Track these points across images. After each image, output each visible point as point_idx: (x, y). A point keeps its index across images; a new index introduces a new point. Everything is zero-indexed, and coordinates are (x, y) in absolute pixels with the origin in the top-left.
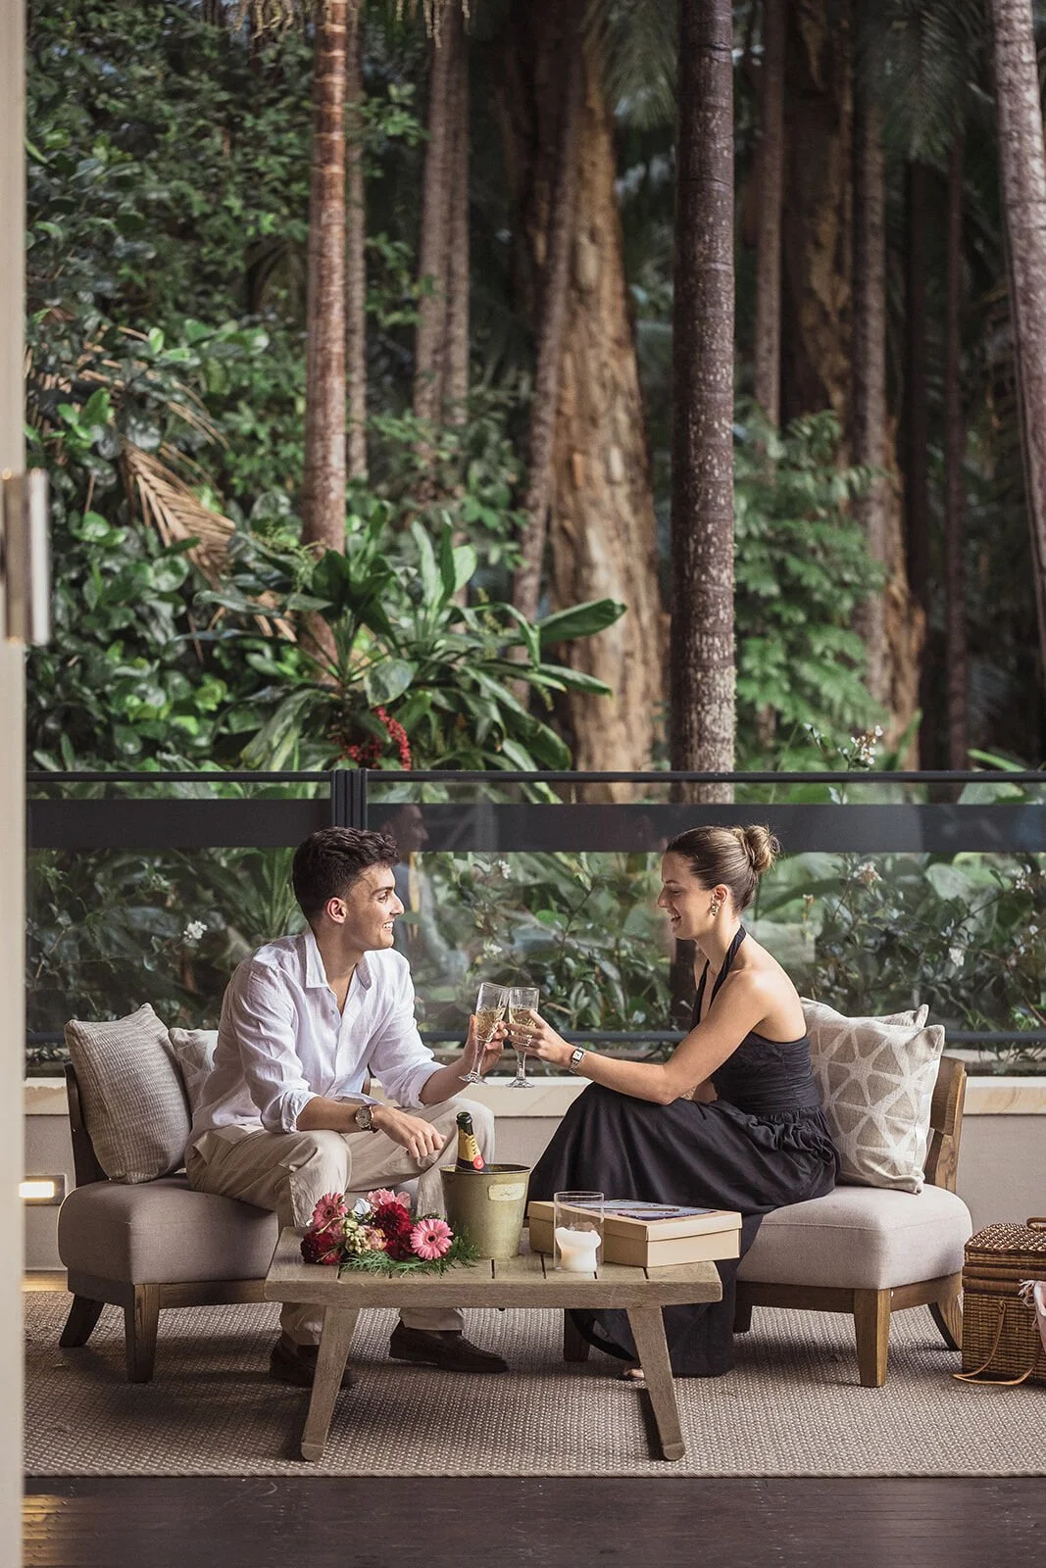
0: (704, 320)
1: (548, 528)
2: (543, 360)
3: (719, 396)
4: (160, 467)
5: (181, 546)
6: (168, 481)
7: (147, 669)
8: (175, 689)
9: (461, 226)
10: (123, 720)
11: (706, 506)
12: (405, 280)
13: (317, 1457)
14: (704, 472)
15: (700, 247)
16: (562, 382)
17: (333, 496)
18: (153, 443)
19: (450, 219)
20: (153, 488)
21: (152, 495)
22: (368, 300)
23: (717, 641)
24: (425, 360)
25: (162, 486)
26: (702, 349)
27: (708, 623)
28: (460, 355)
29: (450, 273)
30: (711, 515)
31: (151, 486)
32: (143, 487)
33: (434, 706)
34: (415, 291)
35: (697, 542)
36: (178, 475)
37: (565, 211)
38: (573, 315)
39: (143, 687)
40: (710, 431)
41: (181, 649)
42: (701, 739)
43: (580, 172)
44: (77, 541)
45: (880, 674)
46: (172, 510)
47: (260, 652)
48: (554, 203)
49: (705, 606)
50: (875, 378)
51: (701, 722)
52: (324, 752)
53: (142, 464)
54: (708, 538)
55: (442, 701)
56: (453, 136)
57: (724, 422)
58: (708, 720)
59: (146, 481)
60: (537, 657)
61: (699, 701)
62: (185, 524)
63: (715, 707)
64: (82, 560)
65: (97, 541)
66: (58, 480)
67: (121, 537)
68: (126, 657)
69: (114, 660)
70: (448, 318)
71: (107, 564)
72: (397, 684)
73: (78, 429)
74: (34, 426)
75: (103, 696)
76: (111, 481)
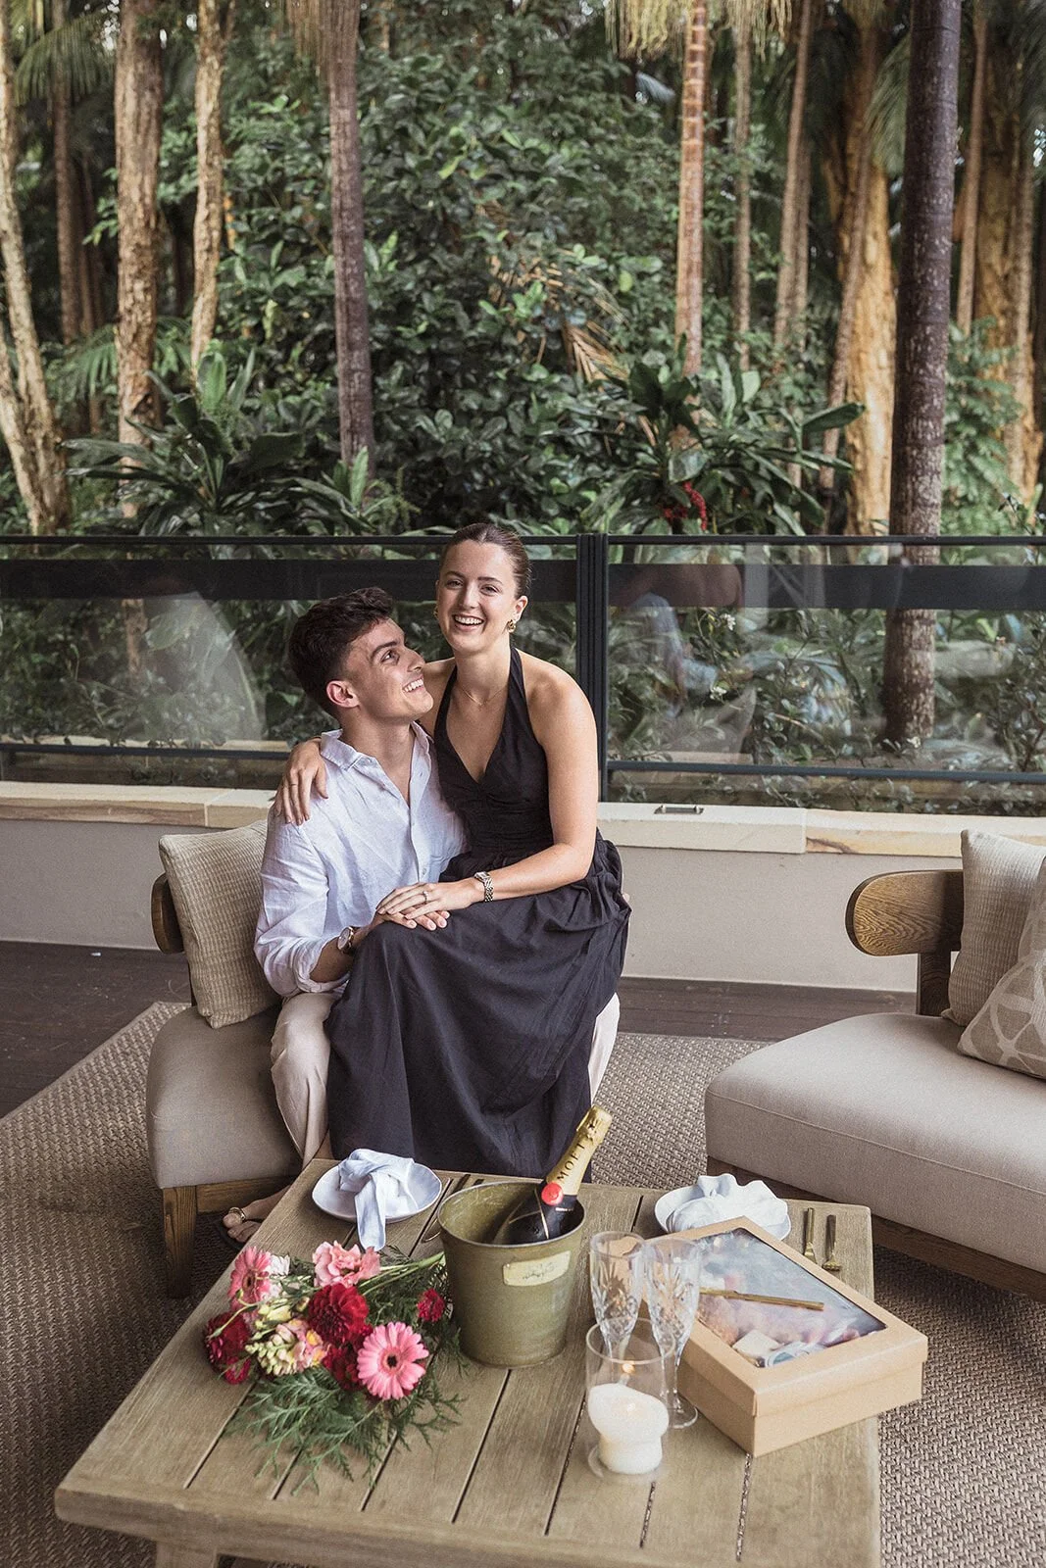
0: (930, 151)
1: (846, 393)
2: (845, 303)
3: (941, 218)
4: (587, 336)
6: (596, 347)
7: (571, 463)
8: (589, 474)
9: (804, 232)
10: (550, 493)
11: (925, 312)
12: (768, 254)
14: (924, 282)
15: (929, 89)
16: (855, 315)
17: (693, 353)
18: (581, 321)
19: (797, 227)
21: (582, 354)
22: (750, 266)
23: (931, 424)
24: (781, 300)
25: (589, 349)
26: (928, 177)
27: (924, 409)
28: (801, 302)
29: (797, 256)
30: (930, 318)
31: (583, 350)
32: (577, 349)
33: (724, 481)
34: (774, 262)
35: (917, 342)
36: (600, 342)
37: (859, 222)
38: (863, 278)
39: (564, 473)
40: (931, 247)
41: (598, 448)
42: (914, 504)
43: (868, 201)
44: (526, 381)
45: (1018, 465)
46: (595, 363)
47: (645, 451)
48: (854, 218)
49: (922, 395)
50: (1023, 308)
51: (915, 491)
52: (646, 514)
53: (577, 336)
54: (926, 338)
55: (731, 478)
56: (800, 181)
57: (944, 240)
58: (921, 489)
59: (580, 347)
60: (800, 446)
61: (914, 473)
62: (603, 372)
63: (927, 479)
64: (526, 394)
65: (539, 381)
66: (508, 340)
67: (557, 379)
68: (557, 454)
69: (548, 456)
70: (795, 282)
71: (544, 396)
72: (693, 465)
73: (523, 308)
74: (496, 306)
75: (538, 478)
76: (555, 345)
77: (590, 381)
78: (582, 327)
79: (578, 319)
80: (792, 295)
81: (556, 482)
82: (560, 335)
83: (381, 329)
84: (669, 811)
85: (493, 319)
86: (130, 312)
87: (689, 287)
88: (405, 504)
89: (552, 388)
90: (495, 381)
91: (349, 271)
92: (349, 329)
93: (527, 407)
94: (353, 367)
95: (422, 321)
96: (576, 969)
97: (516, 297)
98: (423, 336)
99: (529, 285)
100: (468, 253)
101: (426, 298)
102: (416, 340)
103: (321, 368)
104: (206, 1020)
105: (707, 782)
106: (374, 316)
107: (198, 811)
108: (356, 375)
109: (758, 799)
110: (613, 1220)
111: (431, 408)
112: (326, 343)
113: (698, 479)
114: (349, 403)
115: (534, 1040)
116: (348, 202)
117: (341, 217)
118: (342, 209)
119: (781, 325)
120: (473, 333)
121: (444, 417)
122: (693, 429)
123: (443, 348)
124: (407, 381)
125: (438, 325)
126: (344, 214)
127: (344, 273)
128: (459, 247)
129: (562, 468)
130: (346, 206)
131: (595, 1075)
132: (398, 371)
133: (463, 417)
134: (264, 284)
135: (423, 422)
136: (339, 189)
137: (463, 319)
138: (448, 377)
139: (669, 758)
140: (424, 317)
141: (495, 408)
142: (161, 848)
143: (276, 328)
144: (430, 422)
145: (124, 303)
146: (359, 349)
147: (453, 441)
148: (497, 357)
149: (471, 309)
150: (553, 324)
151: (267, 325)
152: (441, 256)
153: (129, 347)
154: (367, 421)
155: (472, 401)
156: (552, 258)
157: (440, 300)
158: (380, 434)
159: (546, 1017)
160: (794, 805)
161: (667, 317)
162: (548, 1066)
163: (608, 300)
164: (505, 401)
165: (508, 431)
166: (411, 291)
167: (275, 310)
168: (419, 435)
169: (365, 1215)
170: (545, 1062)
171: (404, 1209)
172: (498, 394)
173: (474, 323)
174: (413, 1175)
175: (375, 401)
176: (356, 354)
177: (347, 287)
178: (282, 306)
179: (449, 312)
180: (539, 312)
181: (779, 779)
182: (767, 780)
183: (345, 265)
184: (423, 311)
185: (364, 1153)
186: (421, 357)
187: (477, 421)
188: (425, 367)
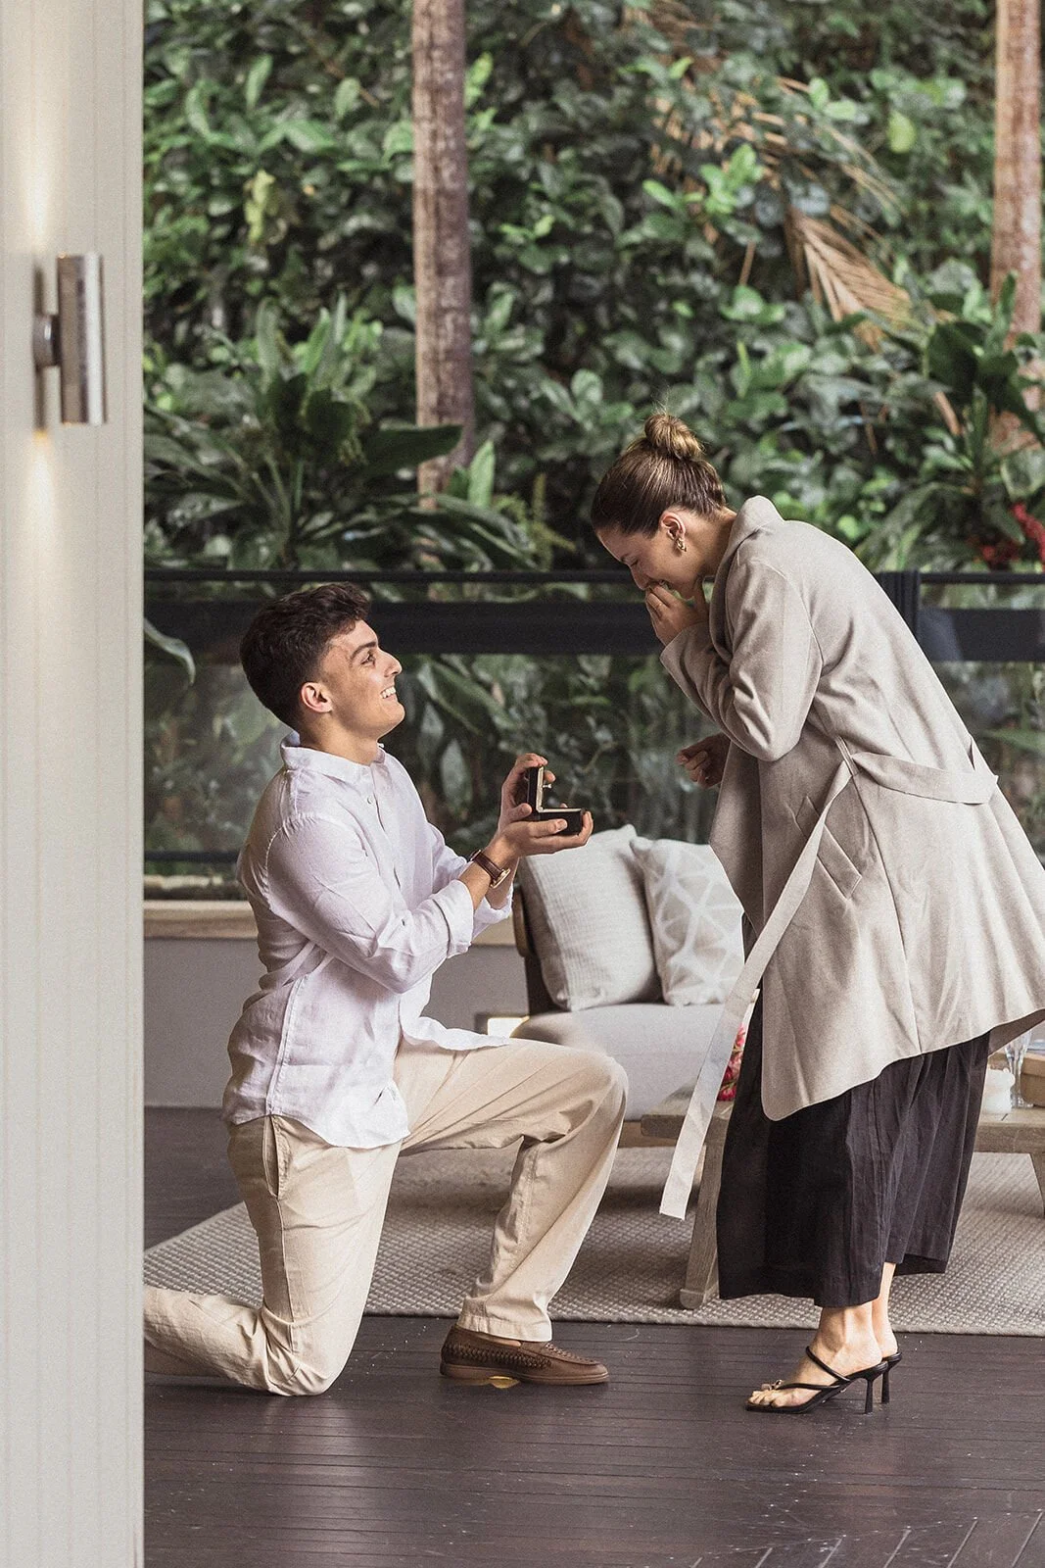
4: (831, 234)
5: (850, 324)
6: (843, 250)
7: (805, 465)
8: (839, 486)
13: (697, 1304)
17: (1026, 261)
18: (819, 207)
20: (823, 259)
21: (821, 267)
25: (833, 256)
31: (821, 256)
32: (812, 257)
36: (851, 241)
39: (795, 484)
41: (850, 436)
44: (724, 319)
46: (845, 283)
47: (941, 444)
53: (811, 233)
59: (816, 250)
62: (860, 299)
64: (726, 342)
65: (750, 321)
66: (692, 247)
67: (778, 313)
68: (781, 451)
69: (767, 456)
71: (758, 345)
72: (1040, 467)
73: (720, 192)
74: (670, 186)
76: (774, 251)
77: (837, 316)
78: (824, 218)
79: (813, 201)
82: (782, 233)
85: (666, 211)
87: (1017, 149)
88: (549, 536)
89: (771, 329)
90: (671, 318)
91: (441, 145)
92: (440, 240)
93: (726, 367)
94: (444, 303)
95: (542, 215)
97: (710, 173)
98: (543, 242)
99: (731, 148)
100: (622, 95)
101: (546, 172)
102: (533, 248)
108: (448, 319)
114: (435, 361)
116: (443, 35)
117: (429, 58)
118: (432, 46)
120: (634, 237)
121: (588, 383)
122: (1027, 418)
123: (580, 262)
124: (521, 315)
125: (568, 220)
126: (436, 54)
127: (432, 150)
128: (602, 81)
129: (792, 475)
130: (438, 41)
132: (504, 301)
133: (618, 378)
134: (241, 140)
135: (552, 391)
136: (428, 14)
137: (613, 208)
140: (545, 207)
141: (673, 367)
143: (268, 220)
144: (564, 393)
146: (453, 274)
147: (605, 429)
148: (677, 279)
149: (627, 193)
150: (768, 214)
151: (254, 215)
152: (569, 100)
155: (631, 353)
156: (769, 104)
157: (571, 174)
163: (865, 166)
164: (688, 355)
166: (520, 164)
167: (272, 189)
168: (538, 413)
172: (676, 342)
173: (632, 219)
176: (450, 282)
177: (437, 170)
178: (285, 183)
179: (584, 196)
180: (747, 196)
183: (434, 136)
184: (542, 196)
186: (542, 280)
187: (641, 390)
188: (546, 293)
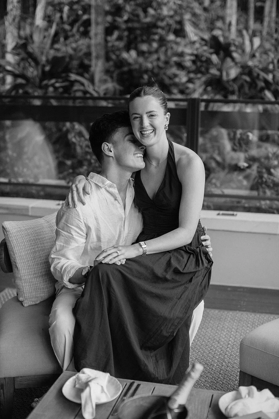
4: (191, 23)
6: (194, 27)
7: (183, 73)
10: (174, 84)
24: (266, 14)
25: (191, 28)
31: (189, 28)
36: (195, 25)
44: (166, 40)
52: (213, 92)
53: (187, 23)
55: (248, 79)
65: (172, 40)
66: (160, 24)
67: (179, 40)
69: (174, 70)
70: (271, 7)
71: (173, 46)
72: (234, 73)
73: (165, 11)
74: (155, 10)
75: (170, 78)
76: (178, 27)
77: (192, 40)
78: (189, 20)
80: (270, 12)
81: (177, 80)
82: (180, 23)
83: (109, 18)
84: (223, 214)
85: (153, 16)
86: (11, 10)
87: (232, 5)
88: (117, 86)
89: (177, 43)
90: (154, 40)
92: (97, 17)
93: (166, 51)
94: (98, 32)
95: (126, 15)
96: (186, 288)
97: (163, 7)
98: (126, 22)
101: (127, 6)
102: (123, 23)
103: (86, 34)
104: (21, 303)
105: (238, 202)
106: (107, 13)
107: (27, 209)
108: (99, 35)
109: (259, 210)
110: (200, 407)
111: (128, 48)
112: (87, 23)
113: (235, 80)
114: (96, 46)
115: (165, 319)
119: (266, 23)
120: (146, 21)
121: (133, 53)
122: (233, 59)
123: (134, 26)
124: (120, 38)
125: (131, 16)
129: (180, 75)
131: (192, 335)
132: (116, 34)
133: (141, 53)
137: (142, 14)
138: (136, 38)
139: (223, 192)
141: (153, 50)
142: (3, 227)
143: (68, 17)
144: (127, 55)
145: (9, 7)
147: (136, 62)
148: (155, 30)
149: (145, 11)
150: (177, 18)
151: (65, 16)
153: (10, 24)
154: (102, 53)
155: (144, 47)
157: (133, 7)
158: (108, 59)
159: (172, 309)
160: (274, 213)
161: (222, 18)
162: (171, 330)
163: (200, 10)
164: (158, 47)
165: (158, 59)
166: (121, 4)
167: (68, 10)
169: (86, 402)
170: (170, 329)
171: (104, 399)
172: (155, 45)
173: (146, 16)
174: (109, 381)
175: (106, 47)
176: (99, 27)
178: (71, 9)
179: (136, 12)
180: (172, 13)
181: (268, 202)
182: (263, 203)
184: (126, 11)
185: (86, 370)
186: (124, 30)
187: (147, 55)
188: (126, 33)
